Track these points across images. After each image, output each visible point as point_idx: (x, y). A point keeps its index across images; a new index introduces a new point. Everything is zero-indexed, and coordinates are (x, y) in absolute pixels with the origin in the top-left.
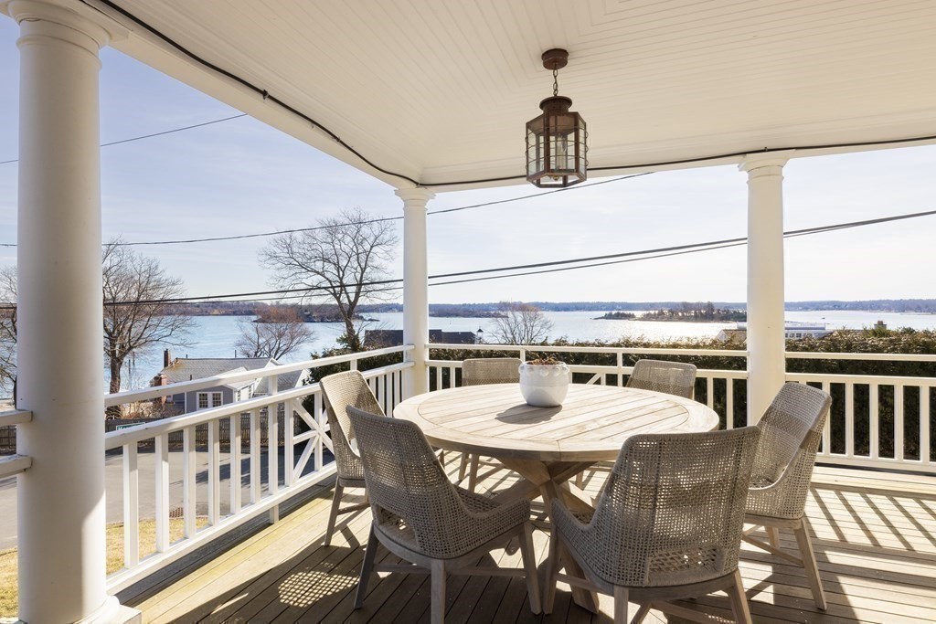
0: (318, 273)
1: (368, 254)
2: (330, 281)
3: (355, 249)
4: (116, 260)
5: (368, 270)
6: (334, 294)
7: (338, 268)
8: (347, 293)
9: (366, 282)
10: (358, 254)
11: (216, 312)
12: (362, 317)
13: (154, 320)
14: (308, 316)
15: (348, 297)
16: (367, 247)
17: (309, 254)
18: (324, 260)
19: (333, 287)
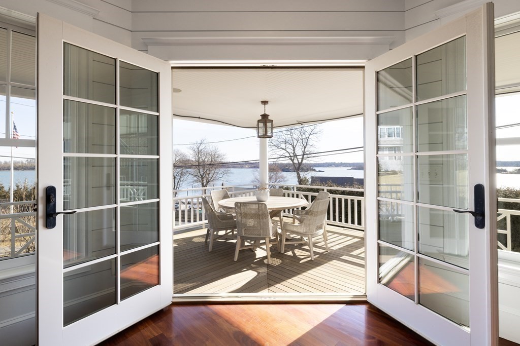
0: (283, 149)
1: (307, 139)
2: (289, 153)
3: (300, 137)
4: (204, 146)
5: (307, 146)
6: (291, 159)
7: (293, 146)
8: (297, 159)
9: (308, 153)
10: (302, 139)
11: (247, 166)
12: (315, 170)
13: (217, 170)
14: (287, 169)
15: (298, 160)
16: (307, 136)
17: (280, 140)
18: (286, 143)
19: (290, 156)
